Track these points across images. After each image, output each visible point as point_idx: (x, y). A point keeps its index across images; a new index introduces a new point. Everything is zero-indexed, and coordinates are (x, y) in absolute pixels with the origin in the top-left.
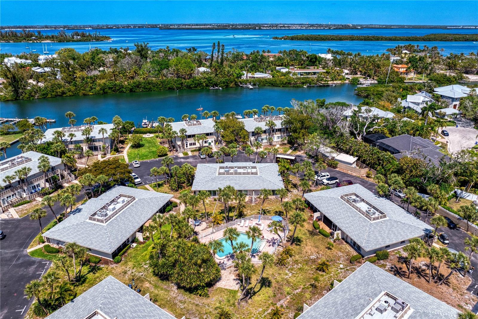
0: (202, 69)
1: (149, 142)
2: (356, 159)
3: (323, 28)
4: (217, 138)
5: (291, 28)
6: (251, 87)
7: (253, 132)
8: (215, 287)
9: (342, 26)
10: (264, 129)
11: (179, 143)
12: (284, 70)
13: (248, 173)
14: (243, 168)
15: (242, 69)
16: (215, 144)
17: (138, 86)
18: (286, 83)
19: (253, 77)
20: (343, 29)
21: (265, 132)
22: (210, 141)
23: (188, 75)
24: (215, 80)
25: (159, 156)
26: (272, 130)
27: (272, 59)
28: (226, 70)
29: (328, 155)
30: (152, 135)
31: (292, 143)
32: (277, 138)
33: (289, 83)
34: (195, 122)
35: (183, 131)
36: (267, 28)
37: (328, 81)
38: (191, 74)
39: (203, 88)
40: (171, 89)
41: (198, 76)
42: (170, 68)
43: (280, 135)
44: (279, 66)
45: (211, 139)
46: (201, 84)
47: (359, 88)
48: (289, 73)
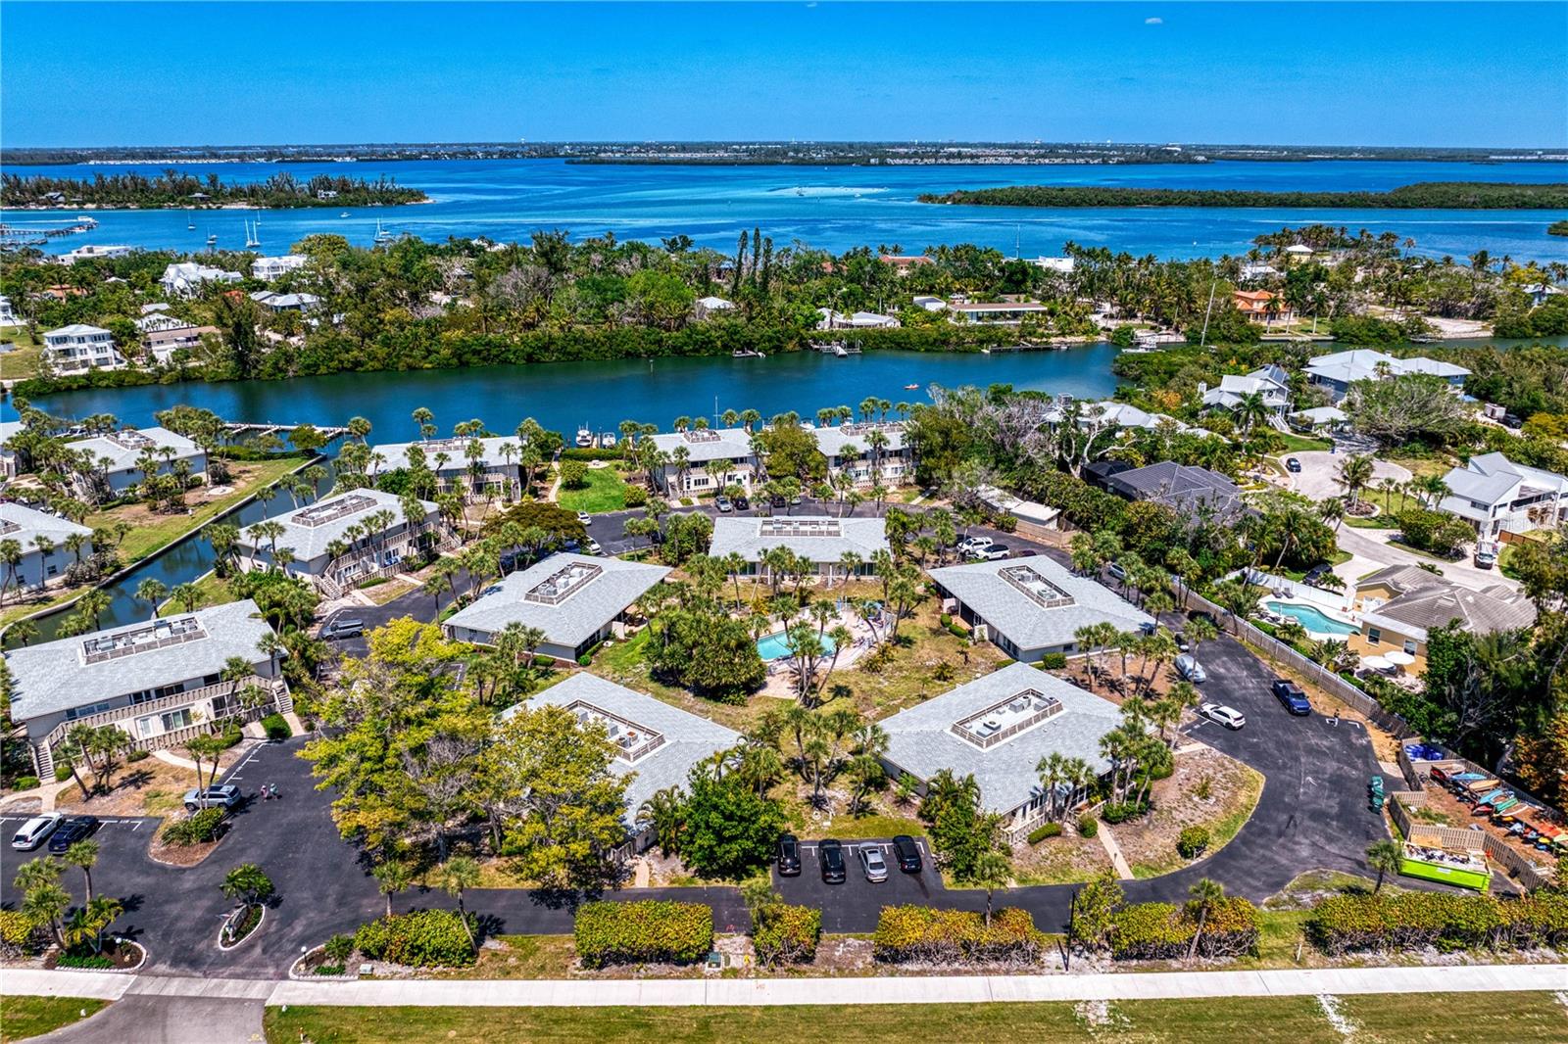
0: (712, 303)
1: (601, 478)
2: (1056, 511)
3: (1082, 161)
4: (757, 470)
5: (981, 161)
6: (841, 351)
7: (836, 458)
8: (757, 696)
9: (1148, 150)
10: (861, 450)
11: (672, 479)
12: (934, 306)
13: (821, 533)
14: (811, 523)
15: (819, 300)
16: (752, 481)
17: (546, 348)
18: (935, 340)
19: (847, 325)
20: (1149, 163)
21: (864, 457)
22: (740, 476)
23: (676, 319)
24: (747, 332)
25: (629, 506)
26: (879, 454)
27: (904, 272)
28: (776, 305)
29: (996, 504)
30: (604, 464)
31: (926, 483)
32: (891, 471)
33: (945, 342)
34: (706, 435)
35: (681, 451)
36: (906, 161)
37: (1048, 336)
38: (683, 318)
39: (715, 354)
40: (632, 356)
41: (702, 323)
42: (628, 301)
43: (898, 465)
44: (922, 292)
45: (742, 472)
46: (711, 342)
47: (1126, 355)
48: (946, 313)
